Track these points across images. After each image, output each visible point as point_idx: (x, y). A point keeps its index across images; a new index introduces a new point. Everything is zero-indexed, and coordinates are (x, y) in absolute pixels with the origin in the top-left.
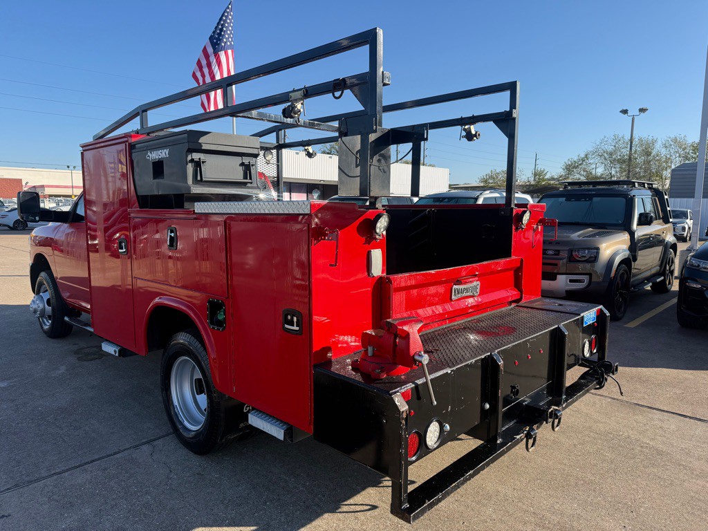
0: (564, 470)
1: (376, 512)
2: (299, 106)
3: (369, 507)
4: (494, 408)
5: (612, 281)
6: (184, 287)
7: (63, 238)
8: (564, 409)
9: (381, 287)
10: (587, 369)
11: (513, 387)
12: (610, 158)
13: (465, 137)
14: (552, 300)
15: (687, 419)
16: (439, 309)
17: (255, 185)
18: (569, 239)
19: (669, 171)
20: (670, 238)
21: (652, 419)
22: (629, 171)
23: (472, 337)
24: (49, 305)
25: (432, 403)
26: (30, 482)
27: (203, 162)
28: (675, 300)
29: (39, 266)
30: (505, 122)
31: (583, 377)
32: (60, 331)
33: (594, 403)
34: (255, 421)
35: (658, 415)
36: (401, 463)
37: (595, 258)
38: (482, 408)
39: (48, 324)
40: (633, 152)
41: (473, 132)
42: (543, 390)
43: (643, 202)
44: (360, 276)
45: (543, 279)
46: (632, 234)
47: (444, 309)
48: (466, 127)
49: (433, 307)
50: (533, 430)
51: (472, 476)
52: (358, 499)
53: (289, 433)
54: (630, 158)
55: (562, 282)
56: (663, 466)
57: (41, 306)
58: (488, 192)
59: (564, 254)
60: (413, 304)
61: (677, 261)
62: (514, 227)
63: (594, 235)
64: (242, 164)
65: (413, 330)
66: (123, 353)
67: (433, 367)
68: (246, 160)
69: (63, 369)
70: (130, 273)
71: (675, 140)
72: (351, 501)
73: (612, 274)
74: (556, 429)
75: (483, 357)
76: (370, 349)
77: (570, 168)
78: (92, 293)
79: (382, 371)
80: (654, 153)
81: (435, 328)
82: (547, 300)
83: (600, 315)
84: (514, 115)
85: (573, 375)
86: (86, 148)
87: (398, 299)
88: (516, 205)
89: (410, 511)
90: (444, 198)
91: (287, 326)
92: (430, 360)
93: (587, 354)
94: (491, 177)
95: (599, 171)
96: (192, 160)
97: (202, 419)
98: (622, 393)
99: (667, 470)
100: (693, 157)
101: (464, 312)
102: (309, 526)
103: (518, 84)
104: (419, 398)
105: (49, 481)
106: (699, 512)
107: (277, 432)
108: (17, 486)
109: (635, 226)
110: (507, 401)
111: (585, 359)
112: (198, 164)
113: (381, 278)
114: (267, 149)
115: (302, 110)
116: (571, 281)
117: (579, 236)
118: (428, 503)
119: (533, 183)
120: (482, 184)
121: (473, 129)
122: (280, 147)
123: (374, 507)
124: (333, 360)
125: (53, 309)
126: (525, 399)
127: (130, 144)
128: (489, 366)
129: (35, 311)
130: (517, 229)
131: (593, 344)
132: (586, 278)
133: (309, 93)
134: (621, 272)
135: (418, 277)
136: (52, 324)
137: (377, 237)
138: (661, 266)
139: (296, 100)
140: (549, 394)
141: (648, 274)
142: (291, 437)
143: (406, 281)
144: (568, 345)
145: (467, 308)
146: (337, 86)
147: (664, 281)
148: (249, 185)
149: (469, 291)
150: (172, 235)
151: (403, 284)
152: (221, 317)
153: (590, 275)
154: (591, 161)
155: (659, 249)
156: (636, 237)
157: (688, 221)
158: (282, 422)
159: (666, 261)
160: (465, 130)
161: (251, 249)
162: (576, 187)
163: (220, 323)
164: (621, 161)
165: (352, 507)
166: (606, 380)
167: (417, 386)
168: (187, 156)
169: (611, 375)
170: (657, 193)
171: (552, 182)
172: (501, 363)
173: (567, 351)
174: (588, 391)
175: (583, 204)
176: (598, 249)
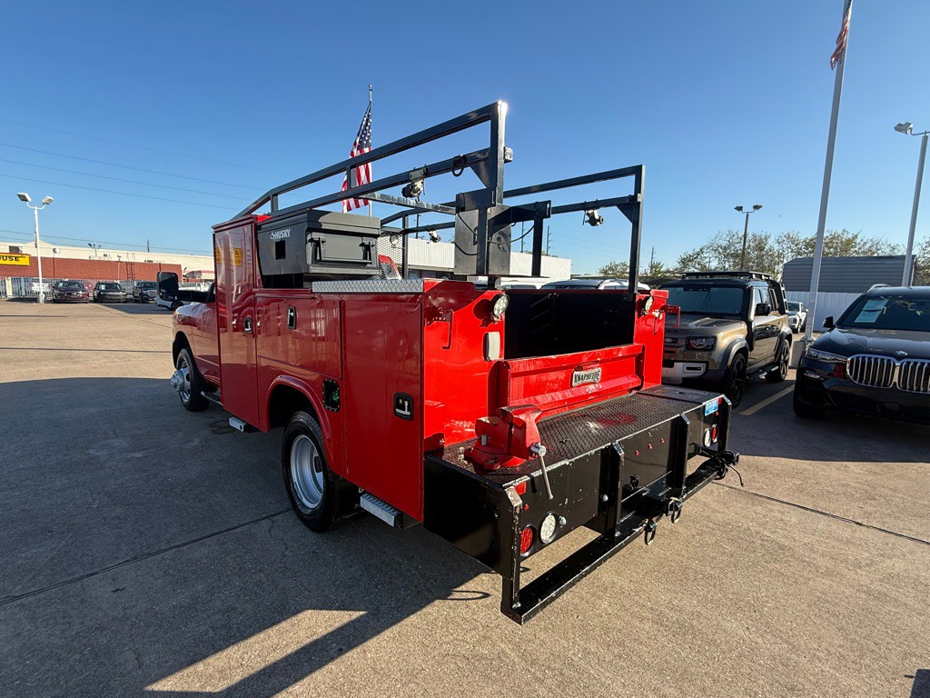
0: (682, 562)
1: (488, 600)
2: (419, 184)
3: (480, 595)
4: (613, 500)
5: (729, 370)
6: (302, 367)
7: (200, 317)
8: (684, 500)
9: (499, 372)
10: (708, 459)
11: (633, 478)
12: (725, 252)
13: (588, 221)
14: (672, 388)
15: (809, 512)
16: (559, 396)
17: (375, 266)
18: (685, 328)
19: (781, 265)
20: (786, 329)
21: (771, 511)
22: (742, 265)
23: (592, 425)
24: (188, 379)
25: (548, 496)
26: (149, 555)
27: (323, 242)
28: (792, 388)
29: (181, 343)
30: (630, 207)
31: (703, 466)
32: (197, 405)
33: (712, 491)
34: (367, 504)
35: (778, 506)
36: (512, 560)
37: (713, 347)
38: (601, 500)
39: (187, 399)
40: (746, 246)
41: (597, 217)
42: (663, 479)
43: (760, 294)
44: (476, 360)
45: (664, 366)
46: (749, 324)
47: (564, 396)
48: (590, 212)
49: (553, 394)
50: (653, 523)
51: (588, 572)
52: (470, 585)
53: (399, 519)
54: (743, 252)
55: (679, 369)
56: (785, 562)
57: (181, 380)
58: (608, 281)
59: (682, 342)
60: (531, 390)
61: (791, 351)
62: (636, 313)
63: (712, 324)
64: (362, 245)
65: (530, 419)
66: (248, 428)
67: (550, 459)
68: (366, 241)
69: (196, 442)
70: (254, 352)
71: (788, 237)
72: (463, 588)
73: (729, 363)
74: (676, 521)
75: (603, 447)
76: (484, 438)
77: (685, 261)
78: (220, 369)
79: (496, 462)
80: (767, 248)
81: (555, 414)
82: (667, 388)
83: (722, 404)
84: (639, 200)
85: (693, 465)
86: (218, 229)
87: (515, 385)
88: (639, 291)
89: (521, 611)
90: (566, 286)
91: (398, 410)
92: (548, 450)
93: (707, 444)
94: (611, 269)
95: (714, 265)
96: (312, 240)
97: (319, 496)
98: (742, 484)
99: (790, 565)
100: (805, 253)
101: (583, 399)
102: (418, 613)
103: (644, 167)
104: (534, 490)
105: (169, 554)
106: (827, 615)
107: (388, 518)
108: (135, 558)
109: (752, 316)
110: (626, 492)
111: (705, 449)
112: (317, 244)
113: (498, 363)
114: (393, 234)
115: (422, 189)
116: (688, 368)
117: (697, 325)
118: (541, 602)
119: (649, 275)
120: (602, 275)
121: (597, 214)
122: (406, 232)
123: (486, 595)
124: (446, 446)
125: (191, 384)
126: (644, 490)
127: (255, 225)
128: (609, 457)
129: (175, 386)
130: (639, 315)
131: (714, 435)
132: (703, 366)
133: (429, 171)
134: (738, 360)
135: (538, 362)
136: (191, 397)
137: (495, 319)
138: (776, 356)
139: (417, 180)
140: (669, 484)
141: (763, 363)
142: (402, 523)
143: (525, 367)
144: (690, 434)
145: (588, 395)
146: (458, 164)
147: (779, 370)
148: (368, 265)
149: (589, 378)
150: (292, 314)
151: (522, 370)
152: (336, 398)
153: (707, 363)
154: (706, 255)
155: (775, 340)
156: (753, 326)
157: (799, 313)
158: (393, 507)
159: (780, 350)
160: (588, 214)
161: (380, 332)
162: (694, 278)
163: (334, 404)
164: (735, 256)
165: (464, 594)
166: (727, 470)
167: (533, 479)
168: (306, 236)
169: (731, 465)
170: (774, 285)
171: (668, 274)
172: (622, 454)
173: (688, 442)
174: (709, 481)
175: (701, 294)
176: (715, 338)
